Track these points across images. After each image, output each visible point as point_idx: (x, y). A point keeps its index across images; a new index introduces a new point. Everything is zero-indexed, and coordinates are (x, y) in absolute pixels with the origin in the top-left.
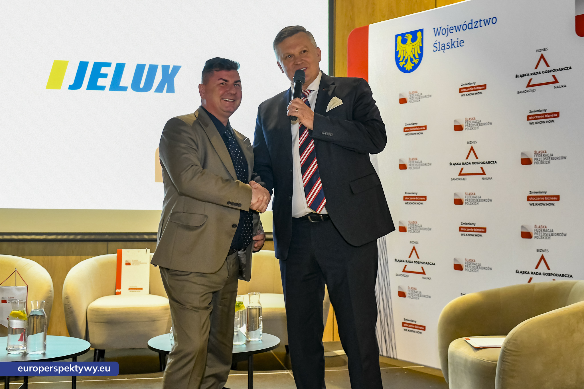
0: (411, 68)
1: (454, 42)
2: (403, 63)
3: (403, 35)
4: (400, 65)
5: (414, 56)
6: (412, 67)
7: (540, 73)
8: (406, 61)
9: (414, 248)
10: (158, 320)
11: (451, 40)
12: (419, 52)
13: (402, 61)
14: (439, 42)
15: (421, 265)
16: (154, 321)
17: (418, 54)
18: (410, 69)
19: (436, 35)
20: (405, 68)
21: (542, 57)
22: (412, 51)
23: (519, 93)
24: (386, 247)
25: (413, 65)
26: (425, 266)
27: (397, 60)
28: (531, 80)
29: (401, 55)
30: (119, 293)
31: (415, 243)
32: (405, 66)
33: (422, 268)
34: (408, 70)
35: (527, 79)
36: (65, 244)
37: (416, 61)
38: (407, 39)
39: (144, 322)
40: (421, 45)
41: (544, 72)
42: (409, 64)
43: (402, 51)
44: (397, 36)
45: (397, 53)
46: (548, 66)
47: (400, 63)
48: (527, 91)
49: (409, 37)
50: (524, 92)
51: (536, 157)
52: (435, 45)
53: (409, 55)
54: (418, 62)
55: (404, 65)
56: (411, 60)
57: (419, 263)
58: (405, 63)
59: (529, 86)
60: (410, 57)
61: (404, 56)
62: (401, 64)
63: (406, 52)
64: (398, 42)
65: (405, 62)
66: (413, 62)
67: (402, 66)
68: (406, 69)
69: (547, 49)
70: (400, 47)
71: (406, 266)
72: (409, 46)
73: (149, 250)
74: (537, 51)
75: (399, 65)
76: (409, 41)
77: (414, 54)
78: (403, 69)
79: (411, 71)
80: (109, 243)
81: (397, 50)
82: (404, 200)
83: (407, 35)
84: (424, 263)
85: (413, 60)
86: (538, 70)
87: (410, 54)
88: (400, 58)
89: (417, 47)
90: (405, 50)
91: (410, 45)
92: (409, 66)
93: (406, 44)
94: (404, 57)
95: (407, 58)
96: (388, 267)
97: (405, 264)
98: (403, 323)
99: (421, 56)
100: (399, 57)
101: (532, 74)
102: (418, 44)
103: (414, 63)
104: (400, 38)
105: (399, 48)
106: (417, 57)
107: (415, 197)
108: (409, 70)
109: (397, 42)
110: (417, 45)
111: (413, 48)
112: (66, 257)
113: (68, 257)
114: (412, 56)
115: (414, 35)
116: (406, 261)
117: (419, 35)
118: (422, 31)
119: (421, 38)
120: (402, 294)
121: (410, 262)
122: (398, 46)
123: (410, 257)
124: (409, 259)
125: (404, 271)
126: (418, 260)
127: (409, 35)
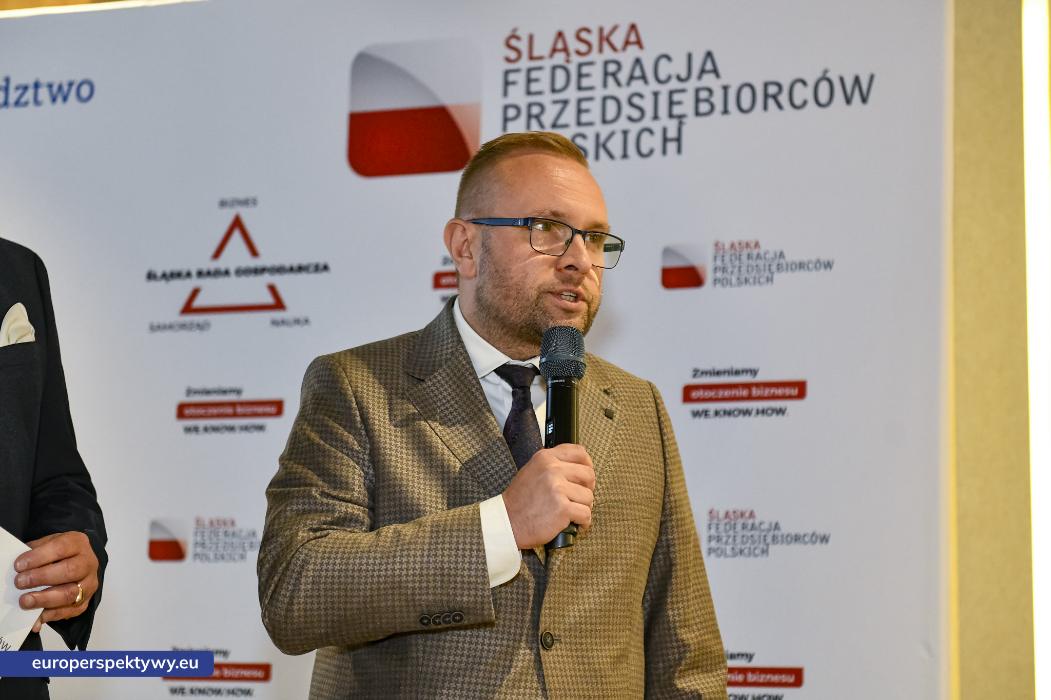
7: (227, 273)
21: (237, 223)
23: (155, 328)
28: (195, 292)
35: (182, 289)
41: (240, 272)
46: (254, 252)
48: (183, 326)
50: (170, 327)
51: (199, 539)
59: (188, 309)
69: (254, 202)
74: (223, 204)
86: (221, 264)
101: (200, 274)
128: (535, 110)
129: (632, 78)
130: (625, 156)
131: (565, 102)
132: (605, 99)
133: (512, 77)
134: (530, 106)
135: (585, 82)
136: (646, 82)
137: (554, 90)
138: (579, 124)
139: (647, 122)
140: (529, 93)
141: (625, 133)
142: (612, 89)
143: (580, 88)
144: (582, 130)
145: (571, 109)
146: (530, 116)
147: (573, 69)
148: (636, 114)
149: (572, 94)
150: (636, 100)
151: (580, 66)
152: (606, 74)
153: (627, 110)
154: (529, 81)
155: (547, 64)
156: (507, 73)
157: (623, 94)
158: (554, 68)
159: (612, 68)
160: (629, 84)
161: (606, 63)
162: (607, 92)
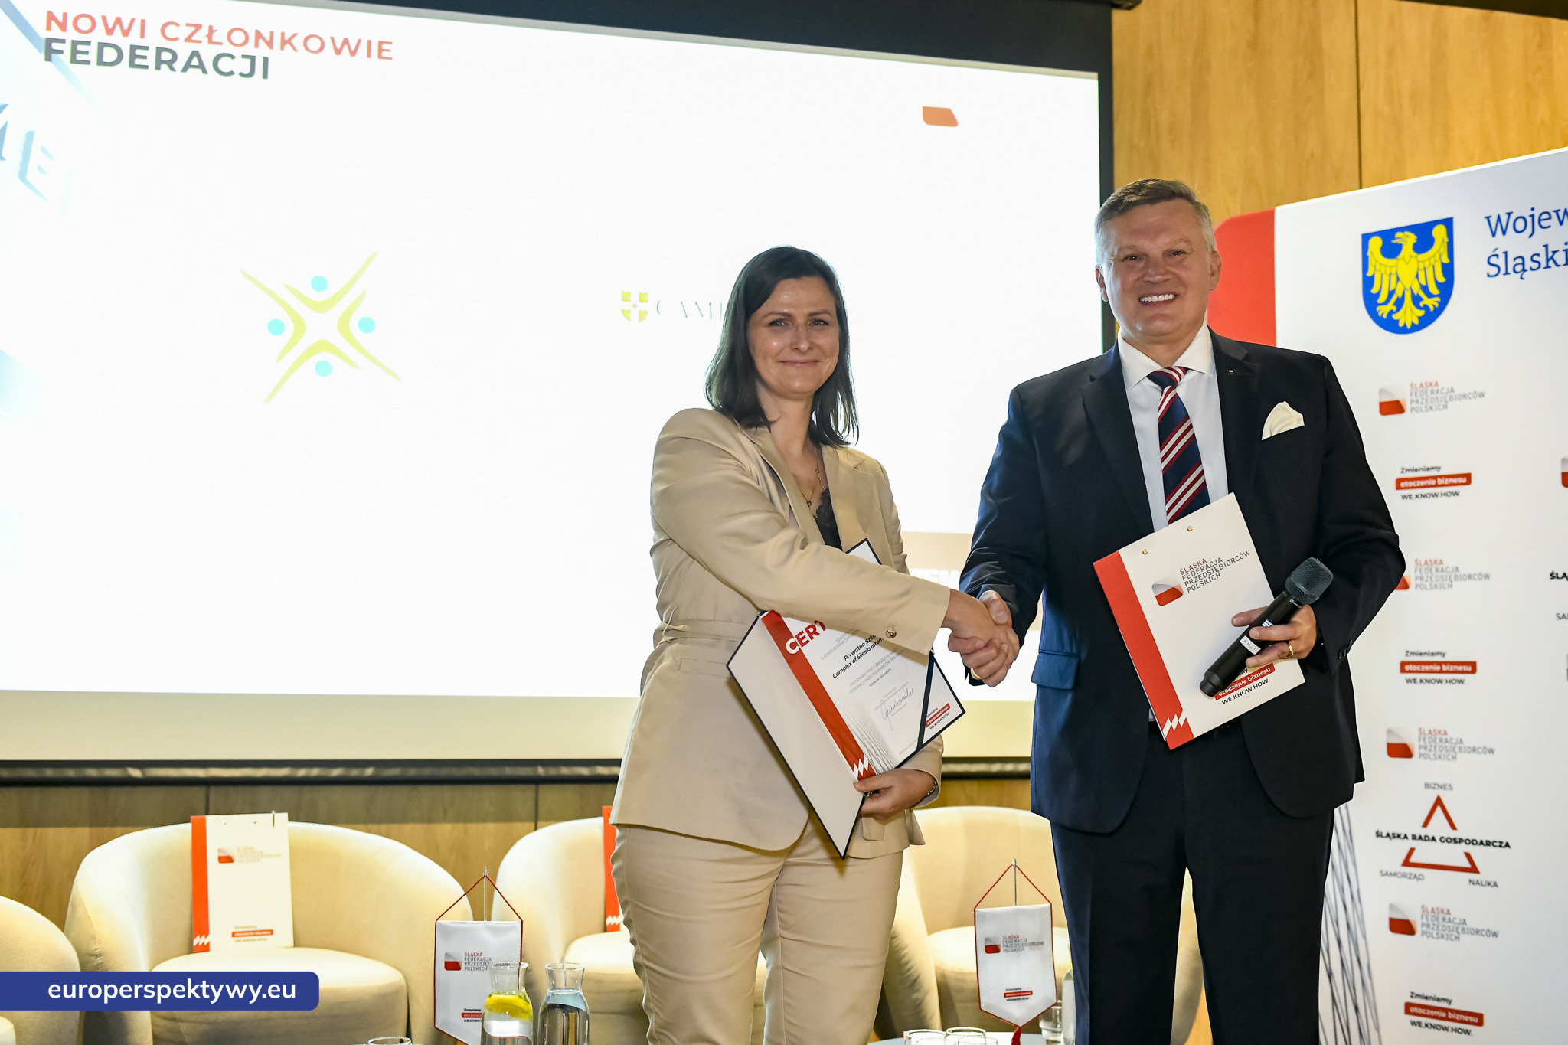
0: (1416, 322)
1: (1553, 253)
2: (1391, 306)
3: (1387, 235)
4: (1380, 314)
5: (1425, 289)
6: (1420, 318)
8: (1400, 303)
9: (1439, 802)
11: (1546, 246)
12: (1442, 279)
13: (1386, 303)
14: (1505, 253)
15: (1463, 847)
17: (1438, 284)
18: (1413, 324)
19: (1493, 235)
20: (1397, 321)
22: (1417, 277)
25: (1422, 313)
26: (1474, 850)
27: (1371, 301)
29: (1381, 287)
31: (1443, 787)
32: (1395, 317)
33: (1468, 855)
34: (1405, 325)
36: (425, 791)
37: (1432, 303)
38: (1401, 245)
40: (1446, 261)
42: (1408, 311)
43: (1386, 278)
44: (1366, 238)
45: (1368, 282)
47: (1378, 308)
49: (1408, 240)
52: (1494, 260)
53: (1408, 287)
54: (1437, 305)
55: (1391, 313)
56: (1416, 300)
57: (1456, 841)
58: (1395, 308)
60: (1412, 293)
61: (1392, 289)
62: (1383, 311)
63: (1398, 279)
64: (1372, 253)
65: (1394, 304)
66: (1421, 304)
67: (1385, 316)
68: (1401, 324)
70: (1378, 266)
71: (1412, 850)
72: (1407, 263)
75: (1377, 313)
76: (1407, 249)
77: (1424, 283)
78: (1390, 325)
79: (1415, 328)
80: (544, 789)
81: (1369, 274)
82: (1403, 671)
83: (1399, 235)
84: (1473, 842)
85: (1422, 299)
87: (1413, 283)
88: (1378, 295)
89: (1433, 266)
90: (1394, 271)
91: (1410, 260)
92: (1409, 315)
93: (1400, 256)
94: (1391, 293)
95: (1400, 296)
96: (1352, 852)
97: (1411, 843)
98: (1408, 1006)
99: (1446, 290)
100: (1374, 291)
102: (1437, 257)
103: (1426, 307)
104: (1376, 243)
105: (1375, 269)
106: (1434, 290)
107: (1439, 663)
108: (1409, 326)
109: (1369, 254)
110: (1432, 261)
111: (1421, 266)
112: (426, 826)
113: (432, 826)
114: (1417, 290)
115: (1423, 235)
116: (1414, 837)
117: (1439, 233)
118: (1448, 223)
119: (1447, 240)
120: (1401, 926)
121: (1426, 839)
122: (1371, 262)
123: (1425, 825)
124: (1423, 832)
125: (1407, 863)
126: (1453, 834)
127: (1407, 233)
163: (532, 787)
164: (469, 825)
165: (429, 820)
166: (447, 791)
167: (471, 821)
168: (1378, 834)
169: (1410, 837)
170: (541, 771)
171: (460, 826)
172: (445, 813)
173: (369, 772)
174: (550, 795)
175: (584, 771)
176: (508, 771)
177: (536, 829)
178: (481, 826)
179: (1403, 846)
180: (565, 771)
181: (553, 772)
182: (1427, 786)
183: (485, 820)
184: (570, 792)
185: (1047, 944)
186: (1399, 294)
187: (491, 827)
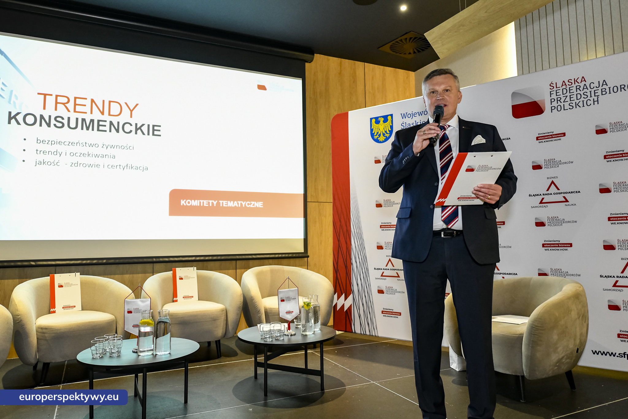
0: (384, 140)
1: (418, 123)
2: (377, 136)
3: (376, 118)
5: (386, 132)
8: (380, 135)
9: (390, 260)
10: (218, 320)
11: (416, 121)
12: (390, 129)
13: (376, 135)
14: (406, 123)
15: (396, 271)
16: (215, 320)
17: (389, 131)
19: (403, 118)
22: (384, 129)
24: (366, 260)
25: (385, 138)
26: (399, 272)
27: (372, 135)
29: (375, 131)
30: (176, 301)
31: (391, 256)
32: (378, 139)
33: (397, 273)
36: (121, 266)
37: (387, 135)
38: (380, 121)
39: (208, 321)
40: (391, 125)
42: (382, 137)
43: (376, 129)
44: (371, 119)
45: (372, 130)
47: (374, 137)
49: (382, 120)
52: (403, 125)
53: (382, 131)
54: (389, 136)
55: (377, 138)
56: (384, 134)
57: (394, 270)
58: (378, 137)
62: (376, 137)
63: (379, 129)
66: (385, 136)
68: (380, 141)
70: (374, 126)
71: (383, 272)
73: (195, 268)
76: (381, 122)
77: (386, 130)
78: (377, 141)
79: (383, 142)
80: (154, 264)
81: (372, 128)
83: (379, 118)
84: (398, 270)
90: (378, 128)
91: (382, 125)
92: (382, 138)
93: (379, 124)
94: (377, 133)
96: (368, 274)
98: (382, 311)
99: (391, 132)
100: (373, 132)
103: (386, 136)
104: (374, 120)
106: (388, 132)
107: (390, 225)
108: (382, 141)
109: (372, 123)
110: (388, 125)
111: (385, 126)
112: (121, 275)
113: (123, 275)
114: (384, 132)
115: (385, 118)
116: (384, 269)
117: (389, 118)
118: (392, 115)
119: (391, 119)
120: (381, 292)
121: (387, 269)
122: (373, 125)
123: (386, 266)
124: (386, 268)
125: (382, 276)
126: (393, 268)
127: (381, 118)
128: (559, 99)
129: (583, 89)
130: (583, 106)
131: (567, 96)
132: (577, 94)
133: (552, 93)
134: (557, 98)
135: (571, 91)
136: (588, 89)
137: (563, 94)
138: (570, 101)
139: (589, 98)
140: (557, 95)
141: (583, 101)
142: (579, 92)
143: (570, 93)
144: (571, 102)
145: (568, 97)
146: (557, 101)
147: (568, 89)
148: (586, 97)
149: (568, 94)
150: (585, 94)
151: (569, 88)
152: (577, 89)
153: (583, 96)
154: (556, 93)
155: (561, 88)
156: (550, 92)
157: (582, 93)
158: (563, 89)
159: (578, 87)
160: (583, 90)
161: (576, 86)
162: (577, 93)
163: (152, 264)
164: (134, 275)
165: (122, 274)
166: (127, 266)
167: (135, 274)
168: (375, 269)
169: (383, 269)
170: (154, 260)
171: (131, 275)
172: (127, 272)
173: (105, 261)
174: (157, 266)
175: (167, 259)
176: (145, 260)
177: (153, 275)
178: (137, 275)
179: (381, 271)
180: (161, 259)
181: (158, 260)
182: (387, 256)
183: (138, 273)
184: (162, 265)
185: (297, 299)
186: (379, 133)
187: (140, 275)
